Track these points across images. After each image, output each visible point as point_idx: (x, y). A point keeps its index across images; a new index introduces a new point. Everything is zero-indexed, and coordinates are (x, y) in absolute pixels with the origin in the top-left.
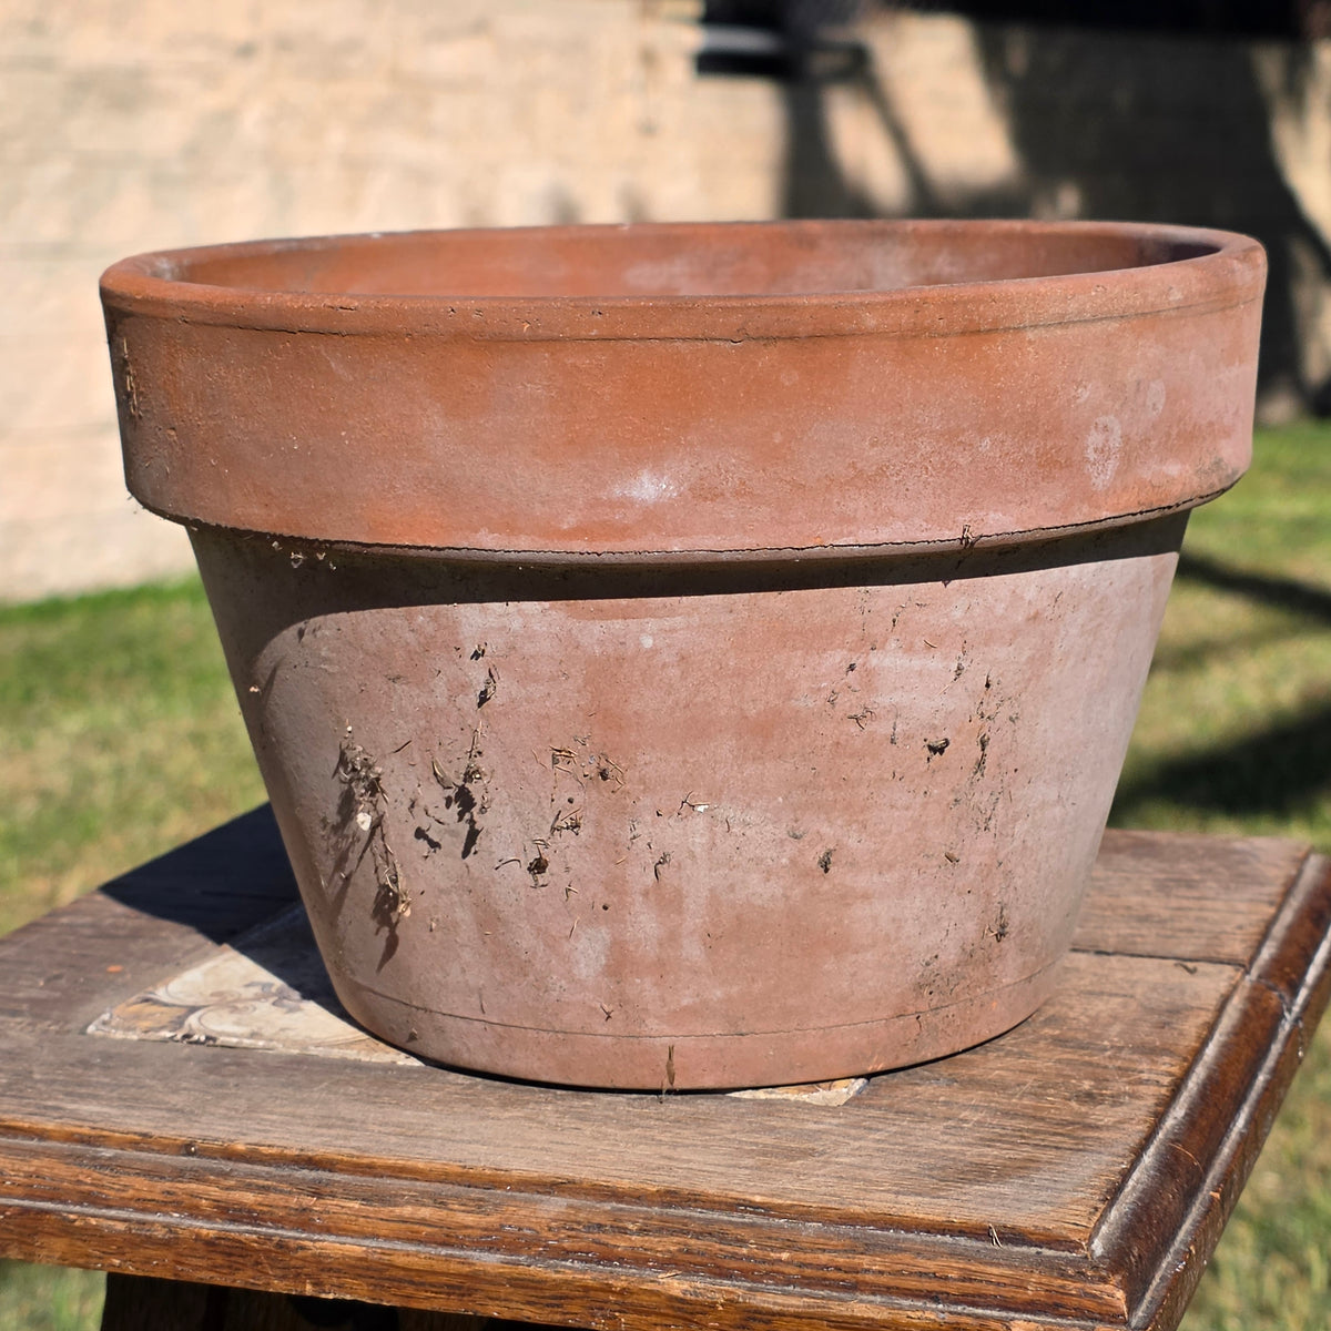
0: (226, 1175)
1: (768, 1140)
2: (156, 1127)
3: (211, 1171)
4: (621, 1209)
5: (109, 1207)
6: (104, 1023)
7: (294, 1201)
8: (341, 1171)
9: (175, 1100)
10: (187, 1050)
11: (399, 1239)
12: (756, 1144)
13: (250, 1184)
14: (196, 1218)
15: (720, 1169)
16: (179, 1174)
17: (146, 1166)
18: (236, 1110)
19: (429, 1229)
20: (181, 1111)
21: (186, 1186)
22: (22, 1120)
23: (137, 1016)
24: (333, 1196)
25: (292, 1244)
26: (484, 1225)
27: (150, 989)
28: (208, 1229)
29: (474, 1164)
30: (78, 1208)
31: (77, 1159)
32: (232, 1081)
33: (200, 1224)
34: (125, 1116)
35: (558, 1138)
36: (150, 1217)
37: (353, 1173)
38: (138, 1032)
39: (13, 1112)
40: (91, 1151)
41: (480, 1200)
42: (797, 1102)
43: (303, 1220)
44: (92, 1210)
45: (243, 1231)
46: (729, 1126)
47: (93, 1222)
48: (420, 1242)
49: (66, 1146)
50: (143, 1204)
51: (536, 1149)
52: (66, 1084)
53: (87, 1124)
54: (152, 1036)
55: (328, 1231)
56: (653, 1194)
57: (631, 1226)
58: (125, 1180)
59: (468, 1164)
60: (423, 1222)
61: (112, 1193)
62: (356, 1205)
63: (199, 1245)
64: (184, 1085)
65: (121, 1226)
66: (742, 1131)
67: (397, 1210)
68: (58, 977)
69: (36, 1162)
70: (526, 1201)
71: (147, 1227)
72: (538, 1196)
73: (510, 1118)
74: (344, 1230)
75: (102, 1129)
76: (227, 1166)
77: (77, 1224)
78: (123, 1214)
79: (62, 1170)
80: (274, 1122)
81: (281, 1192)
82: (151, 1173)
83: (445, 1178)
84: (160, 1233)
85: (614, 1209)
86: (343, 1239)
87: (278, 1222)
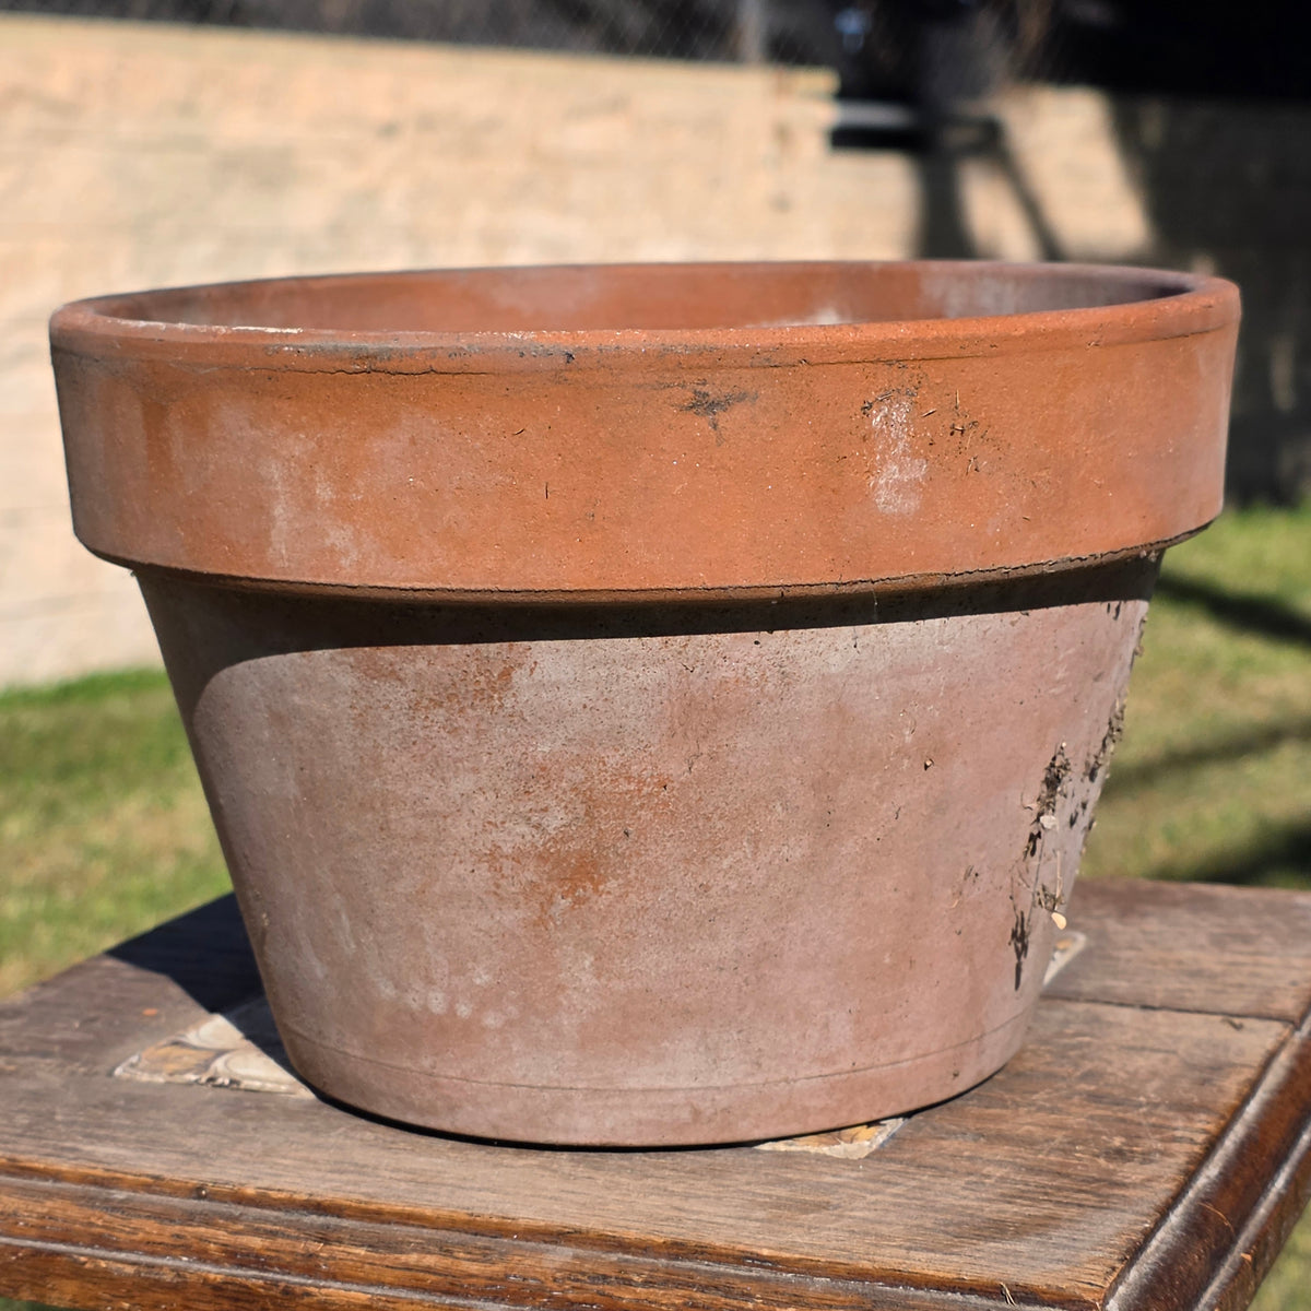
0: (235, 1219)
1: (784, 1192)
2: (168, 1170)
3: (221, 1215)
4: (627, 1261)
5: (120, 1250)
6: (132, 1065)
7: (301, 1247)
8: (349, 1217)
9: (194, 1143)
10: (210, 1093)
11: (403, 1286)
12: (771, 1196)
13: (257, 1229)
14: (204, 1262)
15: (730, 1221)
16: (189, 1218)
17: (157, 1210)
18: (251, 1154)
19: (433, 1278)
20: (196, 1154)
21: (196, 1229)
22: (37, 1161)
23: (165, 1059)
24: (340, 1241)
25: (298, 1290)
26: (489, 1274)
27: (181, 1032)
28: (216, 1273)
29: (482, 1211)
30: (89, 1251)
31: (89, 1201)
32: (250, 1125)
33: (207, 1268)
34: (141, 1159)
35: (569, 1187)
36: (159, 1261)
37: (361, 1219)
38: (165, 1074)
39: (31, 1153)
40: (104, 1193)
41: (486, 1248)
43: (309, 1267)
44: (102, 1253)
45: (249, 1276)
46: (744, 1178)
47: (103, 1264)
48: (425, 1290)
49: (80, 1187)
50: (151, 1247)
51: (546, 1197)
52: (86, 1125)
53: (100, 1166)
54: (178, 1079)
55: (334, 1277)
56: (660, 1245)
57: (636, 1278)
58: (135, 1223)
59: (476, 1211)
60: (428, 1270)
61: (123, 1235)
62: (362, 1251)
63: (207, 1290)
64: (202, 1128)
65: (130, 1270)
66: (756, 1184)
67: (403, 1258)
68: (95, 1019)
69: (50, 1204)
70: (532, 1250)
71: (156, 1270)
72: (544, 1246)
74: (349, 1276)
75: (116, 1171)
76: (237, 1210)
77: (87, 1266)
78: (133, 1257)
79: (74, 1212)
80: (287, 1166)
81: (289, 1237)
82: (163, 1217)
83: (452, 1225)
84: (168, 1277)
85: (620, 1260)
86: (348, 1286)
87: (285, 1268)
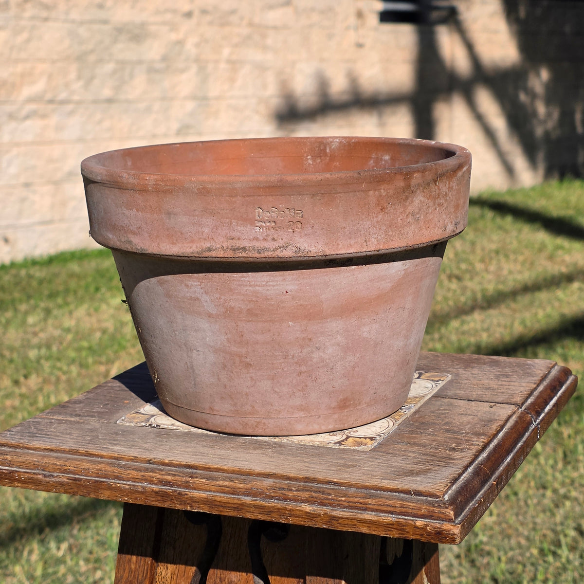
0: (162, 470)
1: (342, 462)
2: (139, 455)
3: (158, 469)
4: (290, 483)
5: (124, 480)
6: (122, 420)
7: (184, 479)
8: (199, 469)
9: (146, 446)
10: (150, 429)
11: (218, 492)
12: (338, 463)
13: (169, 474)
14: (152, 484)
15: (324, 471)
16: (147, 470)
17: (136, 467)
18: (166, 450)
19: (228, 489)
20: (148, 449)
21: (149, 474)
22: (95, 452)
23: (134, 418)
24: (197, 477)
25: (183, 493)
26: (246, 488)
27: (138, 409)
28: (156, 488)
29: (243, 468)
30: (113, 481)
31: (113, 465)
32: (165, 440)
33: (153, 486)
34: (129, 451)
35: (271, 460)
36: (137, 484)
37: (204, 470)
38: (134, 423)
39: (92, 449)
40: (118, 462)
41: (245, 479)
42: (354, 449)
43: (187, 485)
44: (118, 482)
45: (167, 489)
46: (329, 457)
47: (118, 485)
48: (225, 493)
49: (110, 460)
50: (134, 480)
51: (264, 463)
52: (109, 440)
53: (116, 453)
54: (139, 425)
55: (195, 489)
56: (301, 478)
57: (293, 489)
58: (129, 471)
59: (241, 468)
60: (226, 486)
61: (125, 476)
62: (204, 481)
63: (153, 493)
64: (149, 441)
65: (127, 487)
66: (333, 459)
67: (218, 483)
68: (108, 404)
69: (100, 466)
70: (260, 480)
71: (136, 487)
72: (263, 479)
73: (256, 453)
74: (200, 489)
75: (121, 455)
76: (162, 467)
77: (113, 486)
78: (128, 483)
79: (108, 468)
80: (178, 453)
81: (180, 476)
82: (138, 470)
83: (233, 472)
84: (140, 489)
85: (288, 483)
86: (200, 492)
87: (179, 486)
